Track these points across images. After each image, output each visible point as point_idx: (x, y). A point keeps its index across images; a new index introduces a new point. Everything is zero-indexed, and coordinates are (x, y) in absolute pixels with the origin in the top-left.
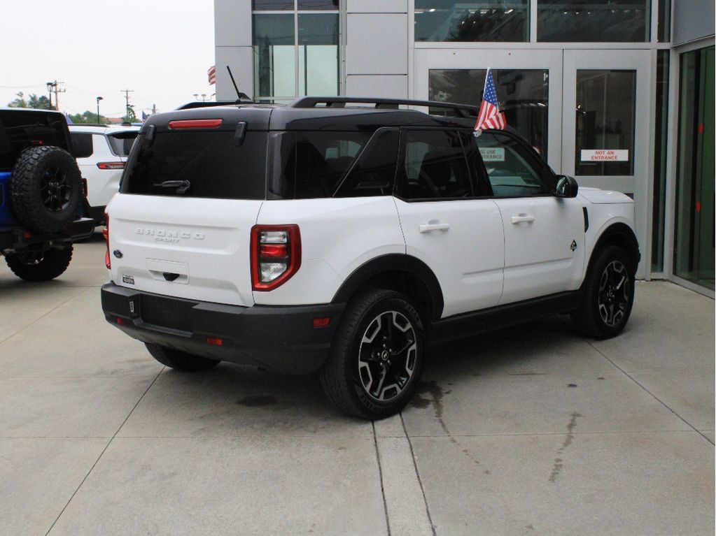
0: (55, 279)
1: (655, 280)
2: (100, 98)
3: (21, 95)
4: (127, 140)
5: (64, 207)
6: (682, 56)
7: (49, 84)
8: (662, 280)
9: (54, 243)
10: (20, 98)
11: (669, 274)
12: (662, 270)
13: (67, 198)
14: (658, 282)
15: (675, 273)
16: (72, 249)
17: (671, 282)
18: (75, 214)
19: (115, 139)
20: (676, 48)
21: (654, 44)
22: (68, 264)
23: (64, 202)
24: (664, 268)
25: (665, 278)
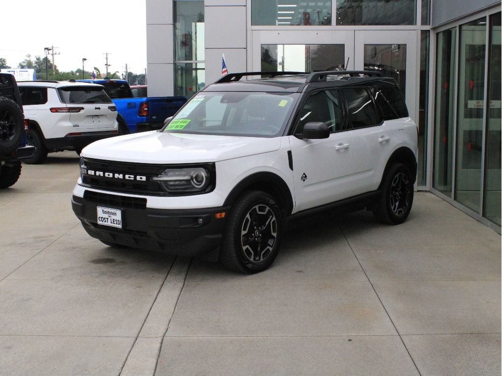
0: (10, 187)
1: (421, 191)
2: (85, 59)
3: (29, 56)
4: (73, 92)
5: (11, 138)
6: (437, 34)
7: (45, 49)
8: (426, 191)
9: (6, 162)
10: (28, 59)
11: (430, 187)
12: (426, 185)
13: (14, 132)
14: (422, 193)
15: (433, 186)
16: (21, 167)
17: (431, 193)
18: (19, 143)
19: (62, 91)
20: (434, 29)
21: (419, 26)
22: (18, 178)
23: (11, 135)
24: (427, 183)
25: (427, 190)
